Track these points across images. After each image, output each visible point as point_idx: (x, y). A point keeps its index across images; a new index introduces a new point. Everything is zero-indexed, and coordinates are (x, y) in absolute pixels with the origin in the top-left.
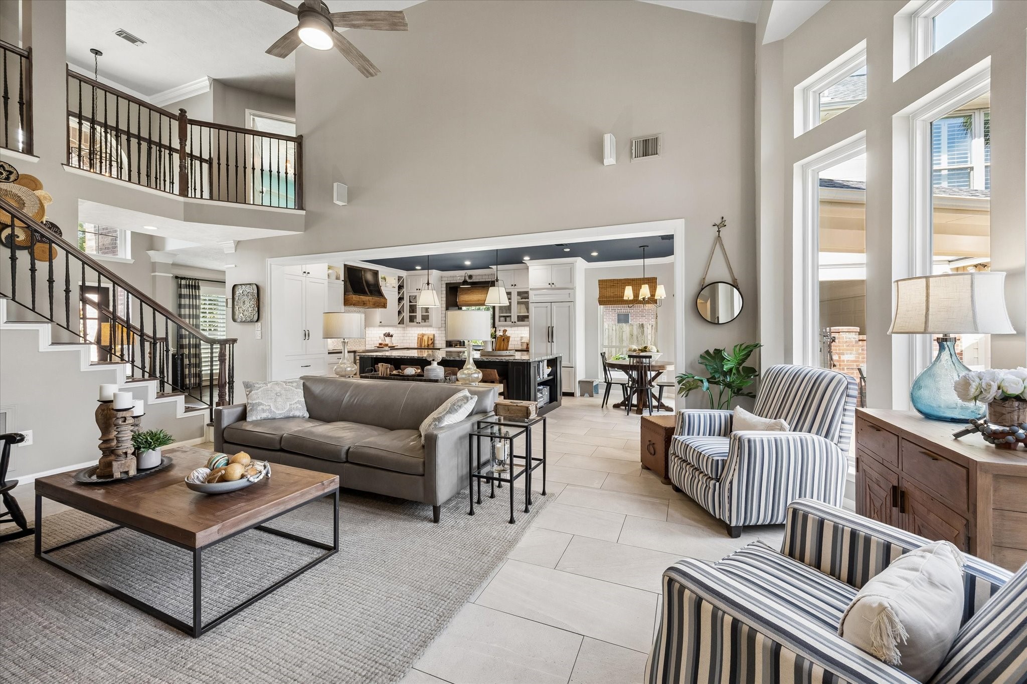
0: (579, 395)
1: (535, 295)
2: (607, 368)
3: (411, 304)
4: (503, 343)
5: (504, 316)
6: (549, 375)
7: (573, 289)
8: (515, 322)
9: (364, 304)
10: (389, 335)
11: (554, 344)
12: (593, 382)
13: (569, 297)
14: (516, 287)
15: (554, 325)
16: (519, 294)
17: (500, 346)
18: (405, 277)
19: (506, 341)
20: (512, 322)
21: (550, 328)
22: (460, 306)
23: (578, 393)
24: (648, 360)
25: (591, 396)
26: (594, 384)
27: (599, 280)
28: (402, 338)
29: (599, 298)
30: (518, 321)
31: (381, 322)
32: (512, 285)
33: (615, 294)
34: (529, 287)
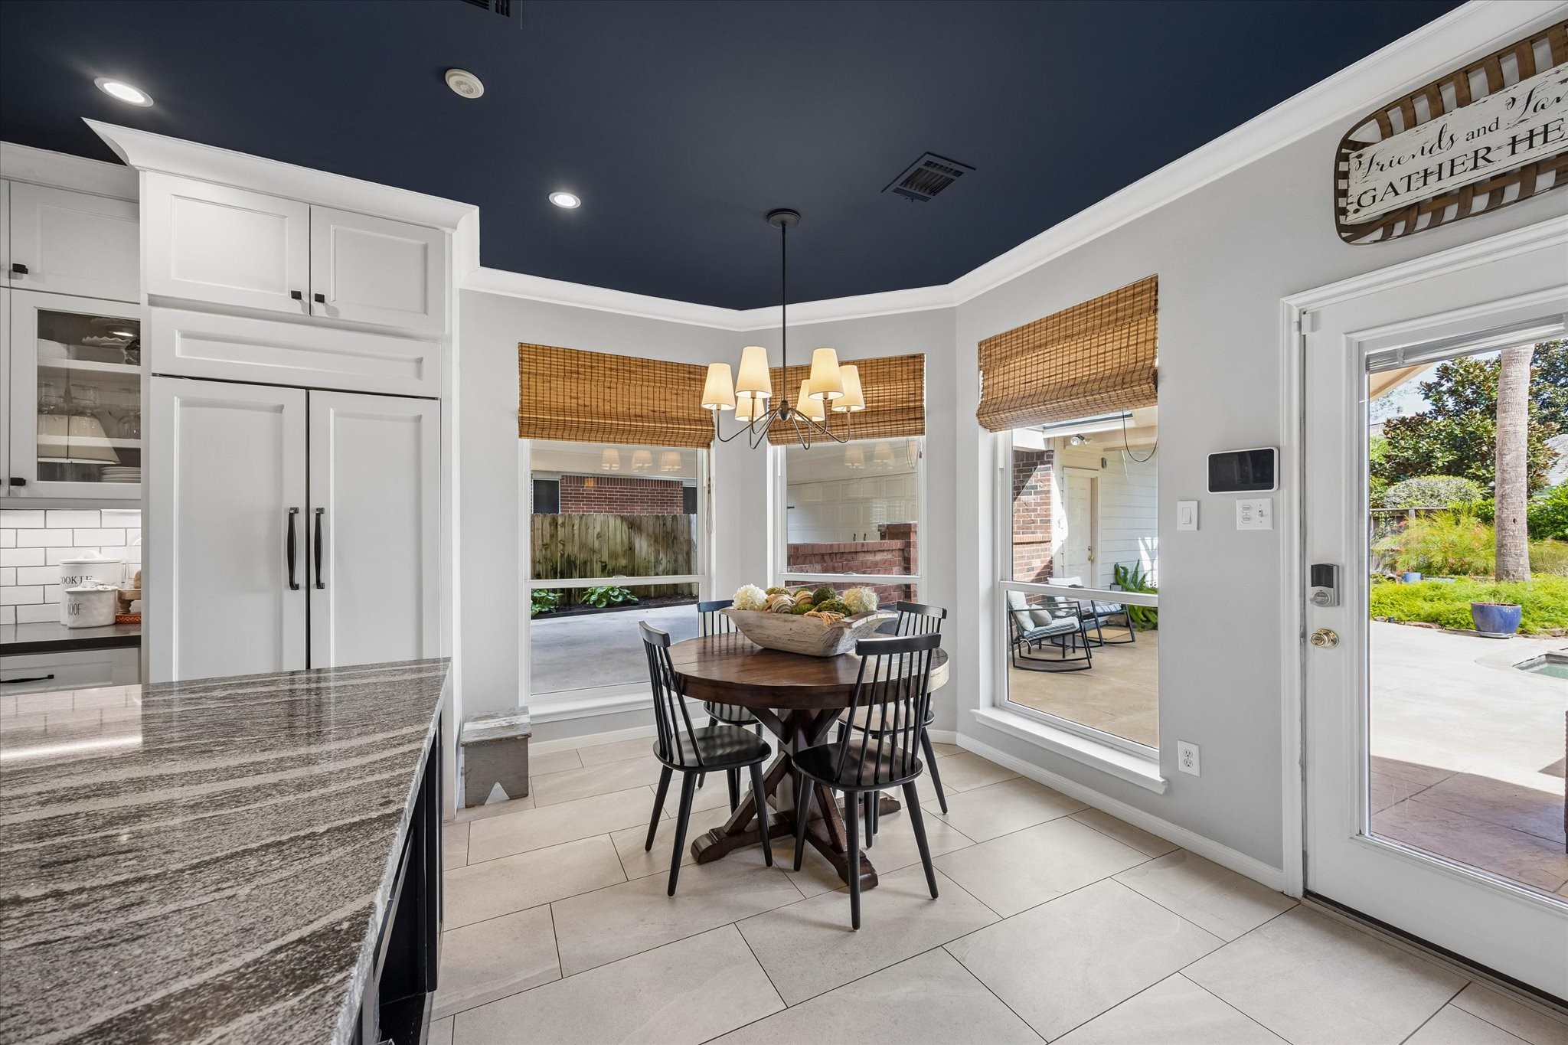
1: (186, 335)
11: (327, 601)
13: (420, 375)
14: (23, 281)
15: (329, 496)
21: (302, 521)
27: (521, 346)
29: (521, 410)
30: (48, 474)
33: (581, 402)
34: (144, 300)
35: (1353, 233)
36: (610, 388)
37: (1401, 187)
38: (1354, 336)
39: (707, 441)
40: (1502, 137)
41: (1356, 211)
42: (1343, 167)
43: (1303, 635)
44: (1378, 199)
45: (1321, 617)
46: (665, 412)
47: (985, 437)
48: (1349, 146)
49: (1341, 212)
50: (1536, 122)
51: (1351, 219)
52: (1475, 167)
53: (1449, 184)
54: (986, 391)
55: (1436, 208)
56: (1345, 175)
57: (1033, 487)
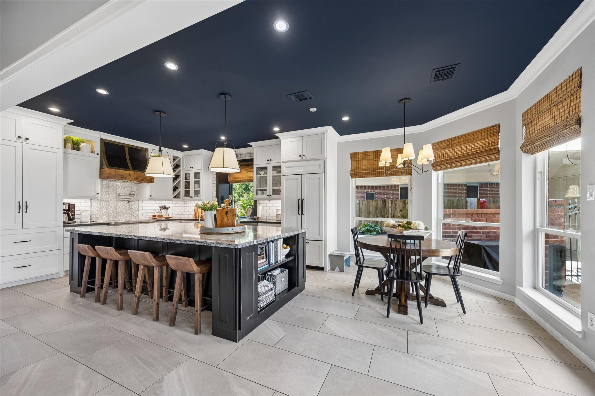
0: (330, 269)
1: (286, 168)
2: (359, 248)
3: (187, 180)
4: (225, 217)
5: (261, 190)
6: (287, 256)
7: (325, 160)
8: (270, 195)
9: (123, 177)
10: (165, 208)
11: (305, 217)
12: (344, 256)
13: (320, 168)
14: (271, 162)
15: (305, 197)
16: (274, 167)
17: (222, 221)
18: (181, 157)
19: (230, 214)
20: (268, 195)
21: (300, 201)
22: (231, 183)
23: (328, 267)
24: (417, 242)
25: (342, 270)
26: (345, 258)
27: (351, 153)
28: (182, 210)
29: (351, 171)
30: (274, 194)
31: (151, 196)
32: (268, 160)
33: (367, 166)
34: (281, 162)
36: (376, 161)
39: (410, 173)
46: (394, 165)
54: (526, 136)
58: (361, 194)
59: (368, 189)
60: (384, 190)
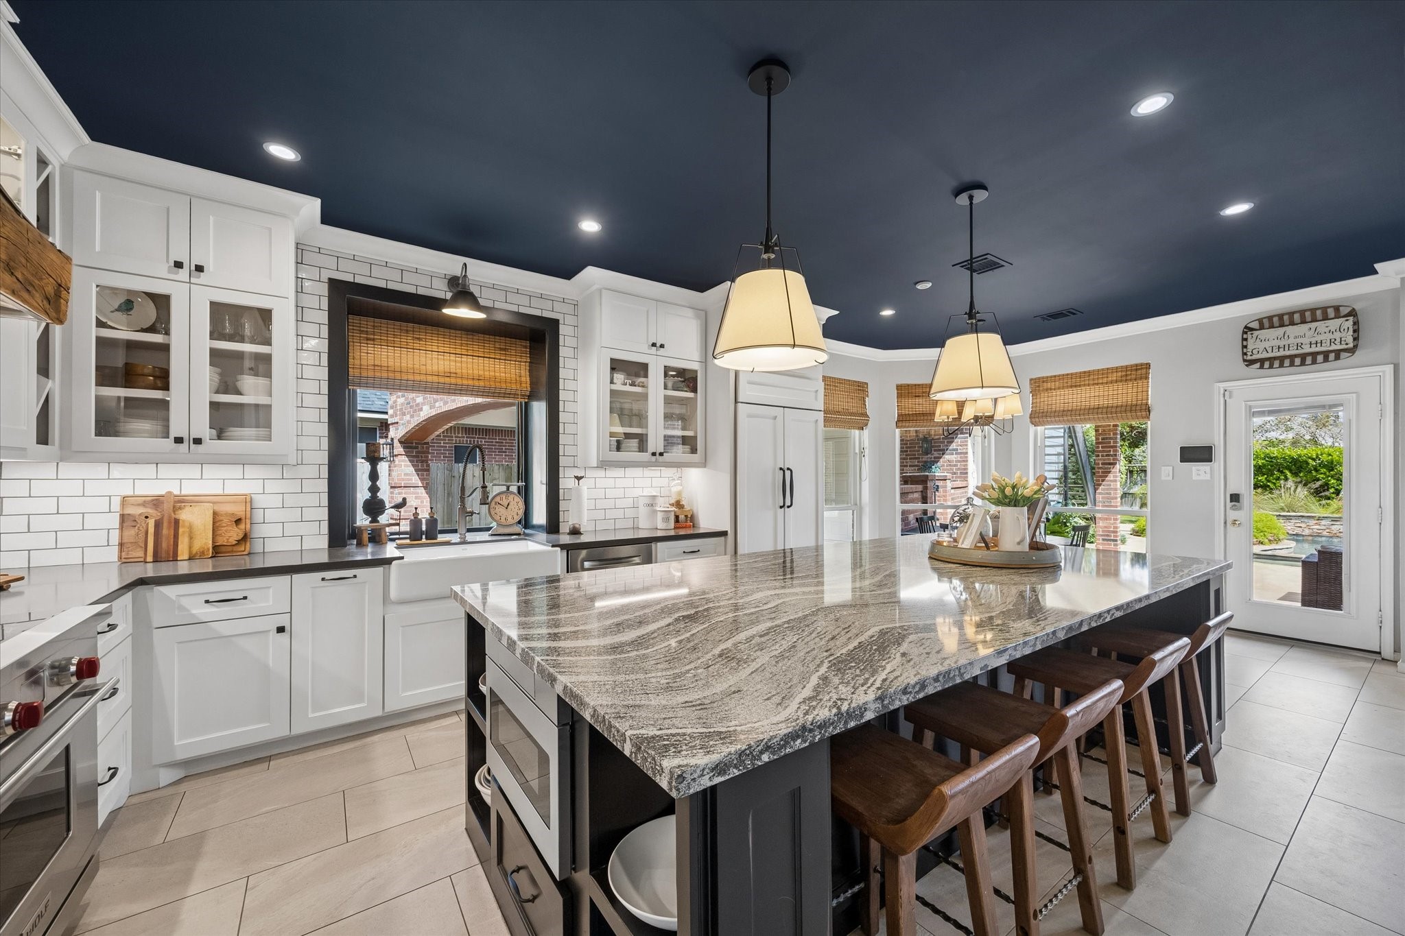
1: (748, 383)
13: (816, 399)
14: (662, 351)
16: (671, 370)
20: (653, 454)
32: (652, 344)
35: (1250, 363)
37: (1270, 350)
38: (1248, 403)
40: (1306, 341)
41: (1251, 355)
42: (1245, 336)
43: (1225, 523)
44: (1260, 352)
45: (1233, 515)
47: (1032, 428)
48: (1248, 329)
49: (1244, 354)
50: (1319, 338)
51: (1249, 358)
52: (1297, 349)
53: (1287, 353)
54: (1035, 405)
55: (1282, 359)
56: (1246, 340)
57: (954, 450)
58: (442, 447)
59: (460, 435)
60: (501, 439)
